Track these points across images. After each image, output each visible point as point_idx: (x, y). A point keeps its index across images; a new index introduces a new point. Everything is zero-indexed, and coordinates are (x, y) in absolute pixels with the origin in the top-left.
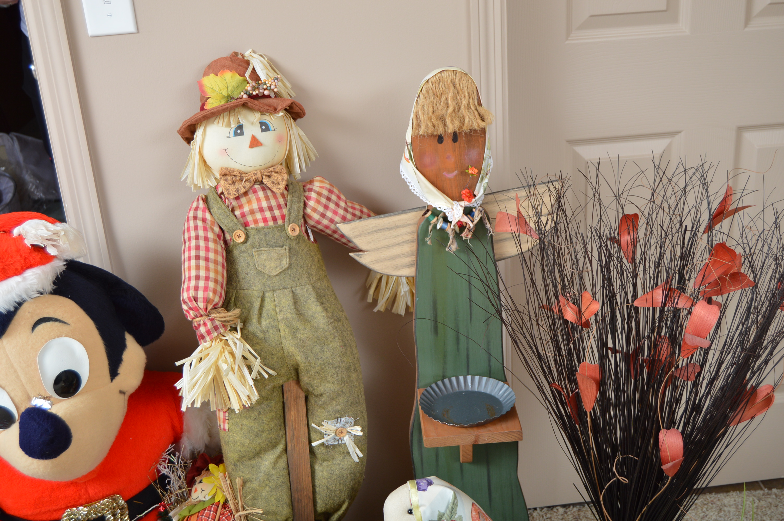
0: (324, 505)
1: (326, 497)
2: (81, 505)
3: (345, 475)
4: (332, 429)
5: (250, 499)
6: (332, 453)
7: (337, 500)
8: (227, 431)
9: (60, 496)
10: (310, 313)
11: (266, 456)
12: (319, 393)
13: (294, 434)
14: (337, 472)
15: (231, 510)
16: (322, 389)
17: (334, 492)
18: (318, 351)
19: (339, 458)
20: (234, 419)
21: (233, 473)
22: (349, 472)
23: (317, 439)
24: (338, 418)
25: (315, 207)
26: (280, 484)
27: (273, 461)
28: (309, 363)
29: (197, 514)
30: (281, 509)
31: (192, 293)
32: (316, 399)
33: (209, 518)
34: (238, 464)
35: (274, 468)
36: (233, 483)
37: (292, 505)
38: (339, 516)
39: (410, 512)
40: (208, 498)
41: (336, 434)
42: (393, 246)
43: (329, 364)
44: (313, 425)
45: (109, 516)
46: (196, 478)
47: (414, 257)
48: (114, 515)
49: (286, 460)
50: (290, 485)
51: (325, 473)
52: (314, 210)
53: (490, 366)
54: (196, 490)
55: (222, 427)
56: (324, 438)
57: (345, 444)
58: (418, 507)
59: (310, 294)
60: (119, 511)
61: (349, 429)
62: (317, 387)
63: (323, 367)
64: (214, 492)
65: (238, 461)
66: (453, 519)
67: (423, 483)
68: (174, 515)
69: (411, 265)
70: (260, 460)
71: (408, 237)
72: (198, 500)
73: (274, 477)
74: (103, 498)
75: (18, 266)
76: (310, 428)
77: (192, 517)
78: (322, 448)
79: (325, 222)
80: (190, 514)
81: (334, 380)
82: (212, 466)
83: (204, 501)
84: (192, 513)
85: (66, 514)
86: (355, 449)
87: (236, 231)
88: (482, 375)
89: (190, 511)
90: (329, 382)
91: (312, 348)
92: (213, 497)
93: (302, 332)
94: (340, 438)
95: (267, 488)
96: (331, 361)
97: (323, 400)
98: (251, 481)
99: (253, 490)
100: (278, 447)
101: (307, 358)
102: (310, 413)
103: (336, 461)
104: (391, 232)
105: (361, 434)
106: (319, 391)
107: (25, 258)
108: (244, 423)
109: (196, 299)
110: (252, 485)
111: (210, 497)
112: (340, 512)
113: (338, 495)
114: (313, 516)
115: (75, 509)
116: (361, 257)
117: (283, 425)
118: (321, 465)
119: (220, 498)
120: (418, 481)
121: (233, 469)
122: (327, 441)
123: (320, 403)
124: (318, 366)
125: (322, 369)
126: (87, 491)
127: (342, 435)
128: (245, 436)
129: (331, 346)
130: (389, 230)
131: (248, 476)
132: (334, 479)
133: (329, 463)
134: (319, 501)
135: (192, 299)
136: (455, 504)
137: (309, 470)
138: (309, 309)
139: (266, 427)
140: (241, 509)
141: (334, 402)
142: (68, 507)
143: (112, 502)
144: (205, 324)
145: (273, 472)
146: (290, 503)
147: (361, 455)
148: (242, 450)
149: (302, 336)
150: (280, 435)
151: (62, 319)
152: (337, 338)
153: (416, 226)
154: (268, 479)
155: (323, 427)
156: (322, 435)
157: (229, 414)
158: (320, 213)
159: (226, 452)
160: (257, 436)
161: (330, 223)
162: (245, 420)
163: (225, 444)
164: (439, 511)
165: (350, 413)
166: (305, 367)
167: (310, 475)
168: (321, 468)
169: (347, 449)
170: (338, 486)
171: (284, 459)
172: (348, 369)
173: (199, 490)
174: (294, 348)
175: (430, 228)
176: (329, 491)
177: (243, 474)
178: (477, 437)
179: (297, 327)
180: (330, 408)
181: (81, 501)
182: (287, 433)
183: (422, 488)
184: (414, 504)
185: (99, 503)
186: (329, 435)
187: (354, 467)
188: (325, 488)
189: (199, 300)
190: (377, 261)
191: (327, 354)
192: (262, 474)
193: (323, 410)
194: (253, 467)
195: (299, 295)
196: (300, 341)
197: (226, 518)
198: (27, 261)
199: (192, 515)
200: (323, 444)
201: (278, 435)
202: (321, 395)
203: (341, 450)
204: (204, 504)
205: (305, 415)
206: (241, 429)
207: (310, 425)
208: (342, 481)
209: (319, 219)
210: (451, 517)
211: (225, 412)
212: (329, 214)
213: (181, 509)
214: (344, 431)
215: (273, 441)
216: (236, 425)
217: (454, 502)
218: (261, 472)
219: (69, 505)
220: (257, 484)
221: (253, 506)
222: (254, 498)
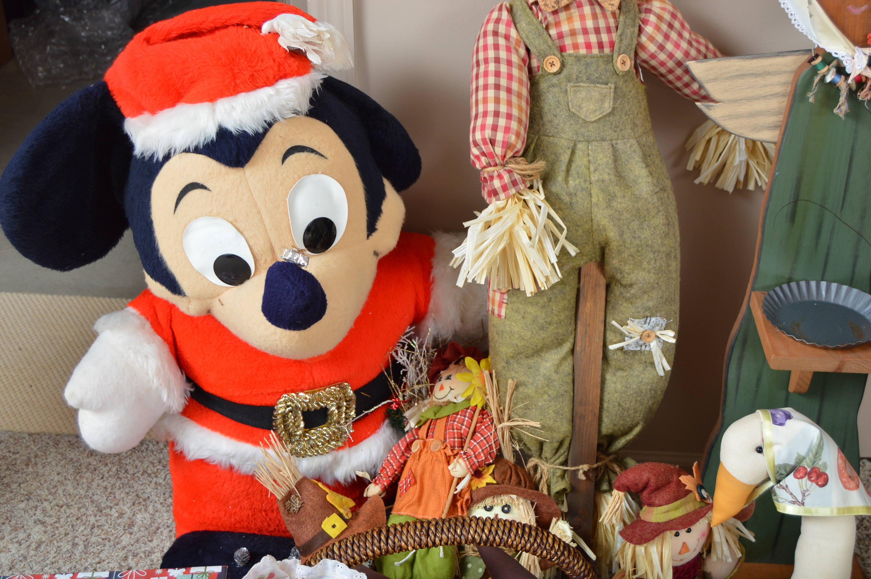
0: (611, 426)
1: (616, 416)
2: (302, 391)
3: (644, 391)
4: (638, 331)
5: (521, 408)
6: (631, 361)
7: (629, 422)
8: (503, 318)
9: (279, 376)
10: (632, 176)
11: (547, 355)
12: (629, 282)
13: (586, 332)
14: (634, 386)
15: (492, 419)
16: (634, 278)
17: (627, 411)
18: (635, 228)
19: (638, 368)
20: (515, 304)
21: (504, 372)
22: (649, 387)
23: (615, 341)
24: (647, 317)
25: (653, 35)
26: (562, 392)
27: (556, 362)
28: (624, 242)
29: (445, 419)
30: (560, 425)
31: (488, 133)
32: (622, 290)
33: (462, 425)
34: (511, 362)
35: (556, 372)
36: (501, 385)
37: (572, 422)
38: (627, 441)
39: (760, 450)
40: (460, 400)
41: (641, 338)
42: (756, 98)
43: (647, 246)
44: (614, 323)
45: (334, 408)
46: (441, 372)
47: (782, 116)
48: (339, 408)
49: (572, 363)
50: (574, 396)
51: (619, 386)
52: (651, 39)
53: (853, 272)
54: (442, 388)
55: (496, 312)
56: (624, 341)
57: (650, 352)
58: (771, 445)
59: (635, 151)
60: (345, 404)
61: (658, 333)
62: (628, 274)
63: (640, 249)
64: (469, 393)
65: (513, 357)
66: (816, 465)
67: (779, 415)
68: (411, 416)
69: (776, 127)
70: (539, 360)
71: (779, 89)
72: (445, 400)
73: (556, 383)
74: (329, 385)
75: (270, 73)
76: (607, 326)
77: (438, 421)
78: (619, 353)
79: (662, 57)
80: (437, 417)
81: (650, 267)
82: (469, 361)
83: (455, 403)
84: (438, 416)
85: (282, 400)
86: (661, 359)
87: (549, 57)
88: (841, 282)
89: (435, 414)
90: (644, 270)
91: (629, 223)
92: (468, 399)
93: (619, 200)
94: (644, 344)
95: (546, 397)
96: (650, 242)
97: (633, 291)
98: (526, 385)
99: (527, 397)
100: (564, 345)
101: (621, 235)
102: (610, 307)
103: (633, 371)
104: (759, 79)
105: (674, 341)
106: (629, 280)
107: (279, 65)
108: (529, 310)
109: (493, 142)
110: (526, 390)
111: (463, 399)
112: (630, 437)
113: (631, 416)
114: (596, 437)
115: (293, 394)
116: (710, 109)
117: (573, 318)
118: (615, 375)
119: (477, 401)
120: (773, 411)
121: (504, 368)
122: (628, 345)
123: (628, 295)
124: (634, 247)
125: (638, 251)
126: (311, 374)
127: (649, 340)
128: (527, 326)
129: (652, 222)
130: (756, 77)
131: (522, 379)
132: (629, 394)
133: (625, 374)
134: (606, 420)
135: (488, 141)
136: (820, 447)
137: (599, 380)
138: (631, 171)
139: (556, 318)
140: (506, 418)
141: (646, 296)
142: (286, 392)
143: (339, 391)
144: (500, 177)
145: (555, 377)
146: (571, 418)
147: (668, 368)
148: (519, 344)
149: (619, 206)
150: (569, 331)
151: (318, 151)
152: (661, 214)
153: (793, 75)
154: (548, 386)
155: (628, 327)
156: (622, 337)
157: (509, 296)
158: (658, 45)
159: (497, 345)
160: (542, 328)
161: (668, 59)
162: (530, 307)
163: (497, 334)
164: (798, 453)
165: (663, 313)
166: (617, 247)
167: (599, 385)
168: (614, 379)
169: (652, 357)
170: (633, 403)
171: (570, 361)
172: (668, 255)
173: (447, 389)
174: (607, 220)
175: (817, 79)
176: (621, 409)
177: (517, 375)
178: (842, 363)
179: (614, 193)
180: (639, 303)
181: (302, 386)
182: (579, 330)
183: (779, 422)
184: (766, 441)
185: (324, 390)
186: (631, 338)
187: (657, 383)
188: (617, 404)
189: (496, 144)
190: (731, 117)
191: (647, 234)
192: (541, 378)
193: (630, 305)
194: (530, 368)
195: (620, 151)
196: (616, 211)
197: (486, 427)
198: (282, 68)
199: (437, 419)
200: (622, 349)
201: (567, 331)
202: (631, 285)
203: (643, 358)
204: (455, 407)
205: (603, 309)
206: (523, 318)
207: (607, 321)
208: (639, 399)
209: (656, 52)
210: (814, 462)
211: (504, 294)
212: (669, 47)
213: (419, 409)
214: (653, 336)
215: (561, 338)
216: (517, 311)
217: (819, 444)
218: (539, 375)
219: (288, 389)
220: (534, 390)
221: (524, 416)
222: (527, 407)
